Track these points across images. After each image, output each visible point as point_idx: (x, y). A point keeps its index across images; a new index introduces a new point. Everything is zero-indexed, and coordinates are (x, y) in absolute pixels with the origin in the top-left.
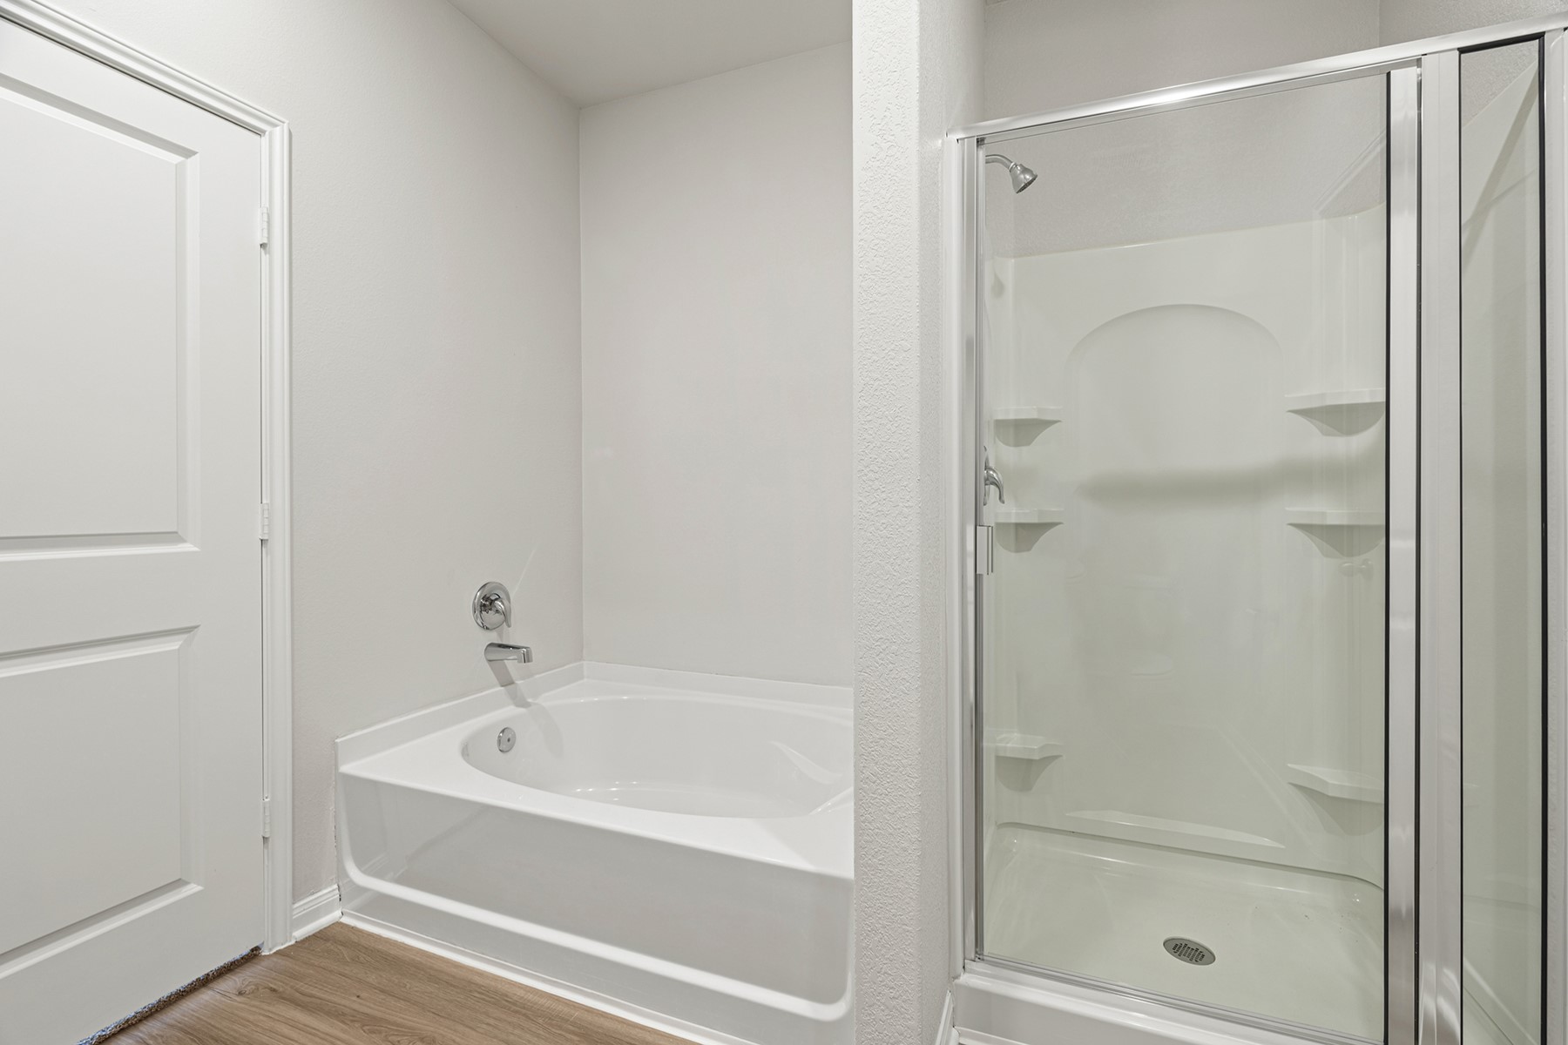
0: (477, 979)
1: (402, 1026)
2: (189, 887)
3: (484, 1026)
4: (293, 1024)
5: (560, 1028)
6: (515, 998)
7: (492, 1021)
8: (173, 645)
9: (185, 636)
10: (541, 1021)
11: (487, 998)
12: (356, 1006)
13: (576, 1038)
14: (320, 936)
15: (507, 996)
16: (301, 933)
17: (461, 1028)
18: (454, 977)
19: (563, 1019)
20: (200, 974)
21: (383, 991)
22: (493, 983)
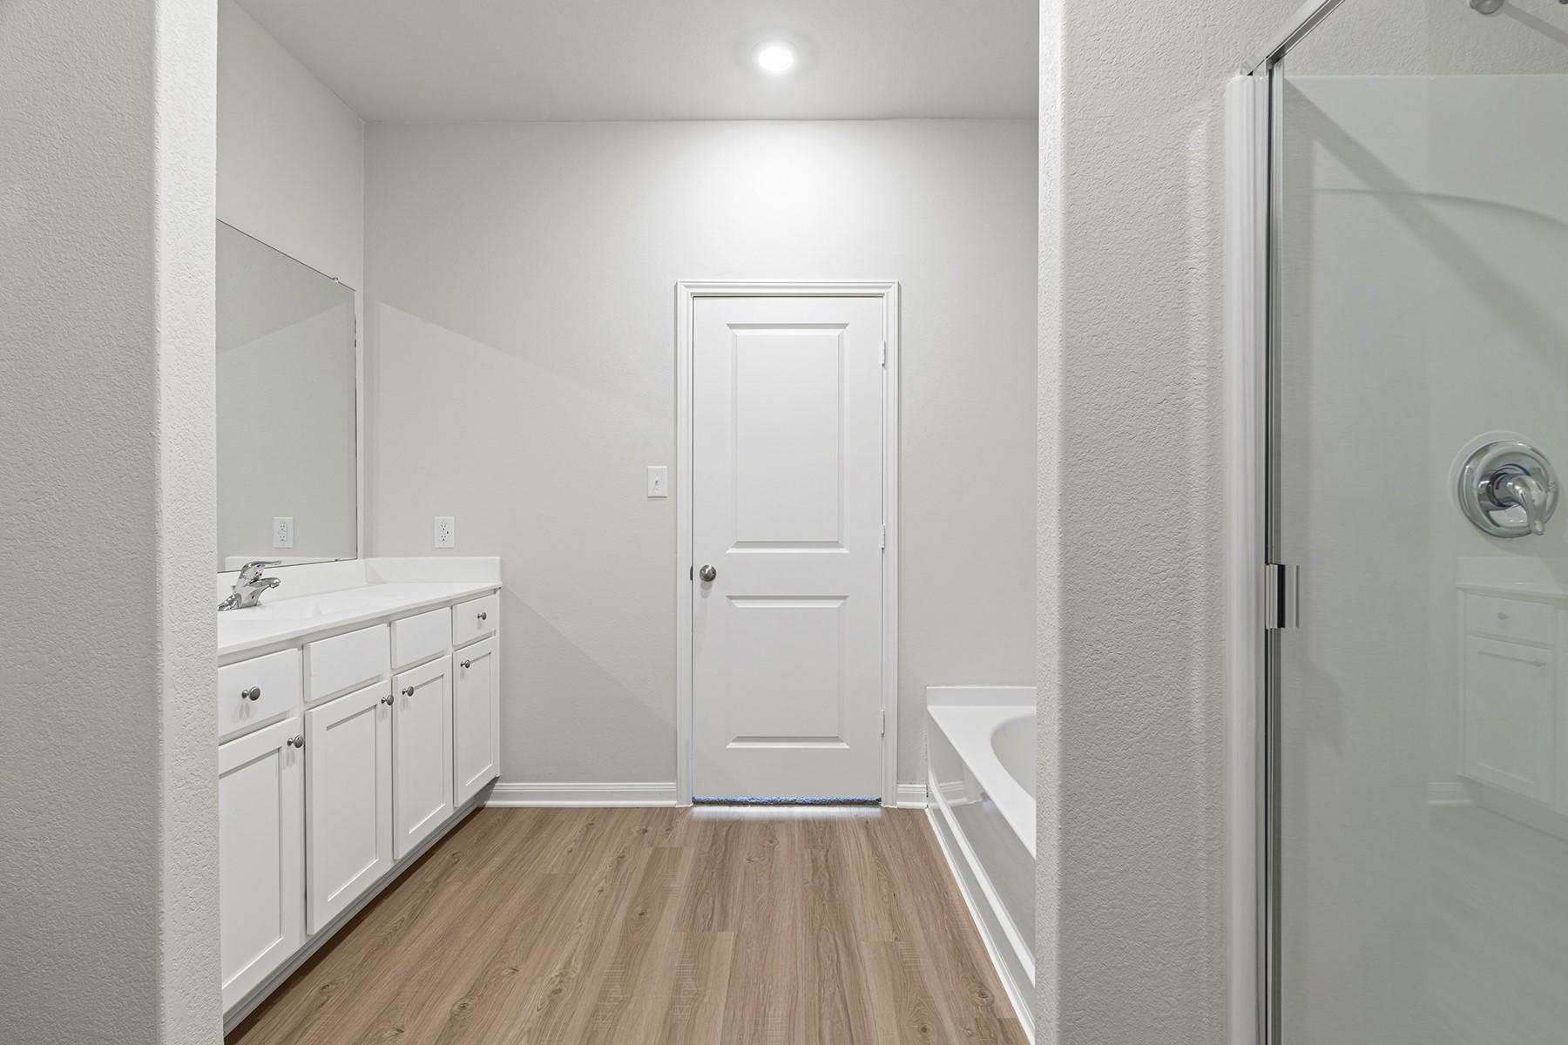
0: (945, 876)
1: (890, 871)
2: (844, 744)
3: (919, 898)
4: (858, 844)
5: (950, 927)
6: (950, 898)
7: (925, 899)
8: (836, 604)
9: (843, 601)
10: (946, 917)
11: (937, 888)
12: (885, 850)
13: (950, 937)
14: (909, 812)
15: (947, 893)
16: (901, 804)
17: (909, 890)
18: (937, 868)
19: (957, 924)
20: (851, 798)
21: (902, 852)
22: (949, 884)
